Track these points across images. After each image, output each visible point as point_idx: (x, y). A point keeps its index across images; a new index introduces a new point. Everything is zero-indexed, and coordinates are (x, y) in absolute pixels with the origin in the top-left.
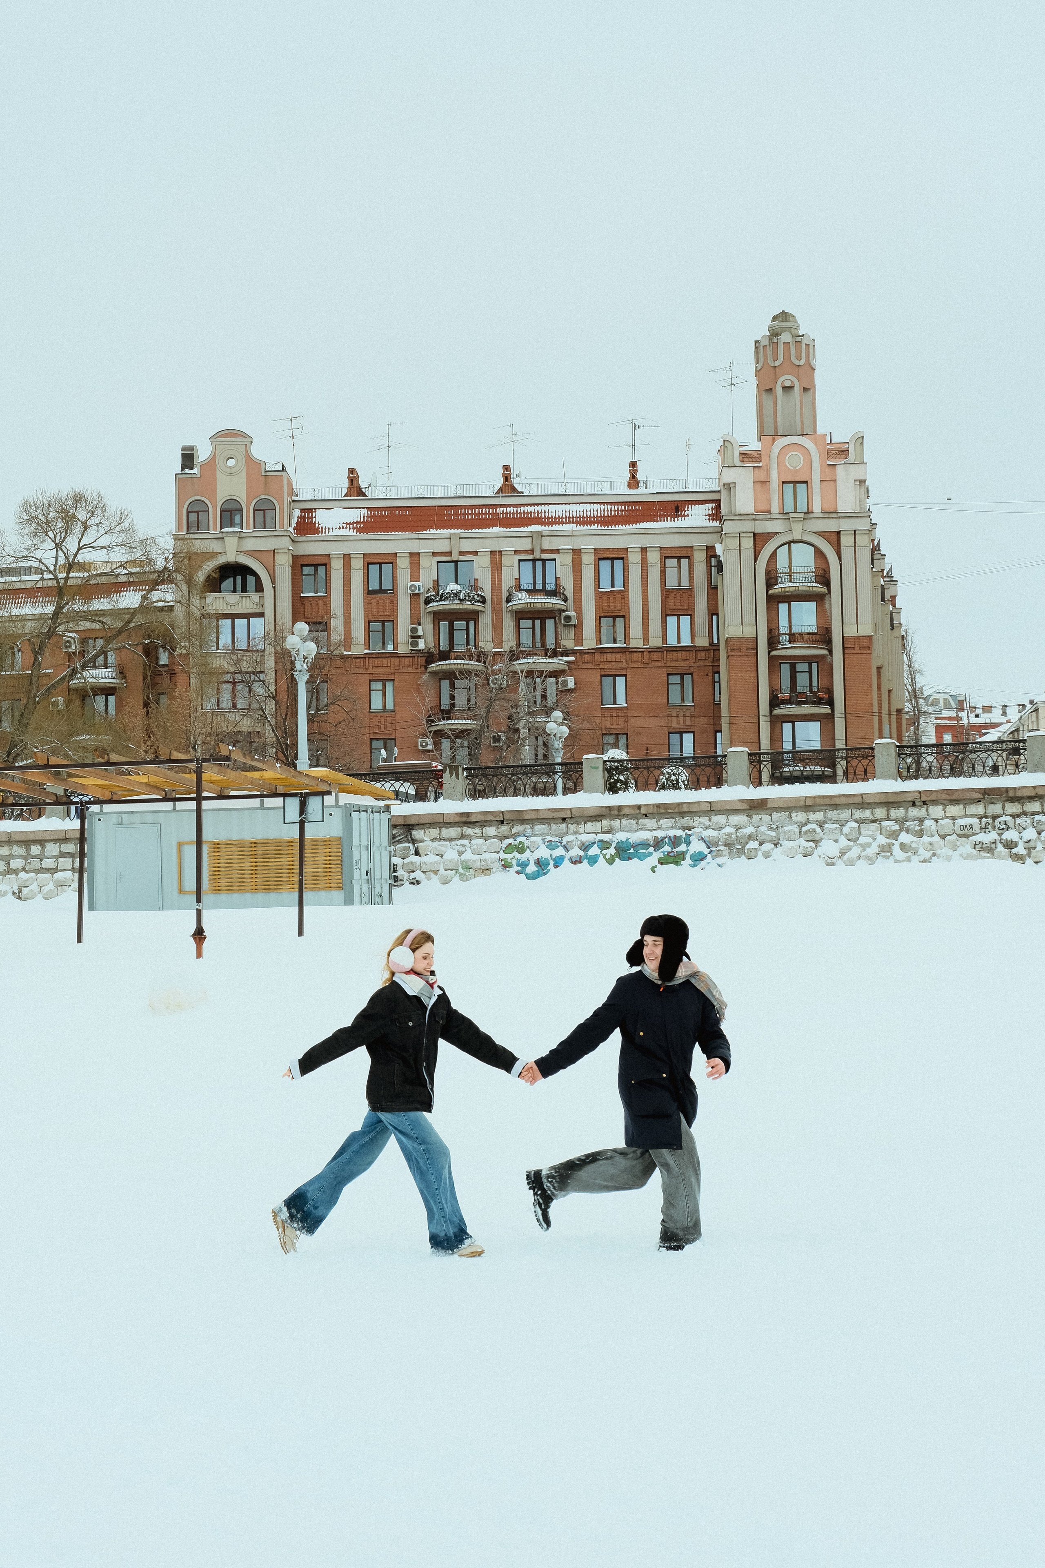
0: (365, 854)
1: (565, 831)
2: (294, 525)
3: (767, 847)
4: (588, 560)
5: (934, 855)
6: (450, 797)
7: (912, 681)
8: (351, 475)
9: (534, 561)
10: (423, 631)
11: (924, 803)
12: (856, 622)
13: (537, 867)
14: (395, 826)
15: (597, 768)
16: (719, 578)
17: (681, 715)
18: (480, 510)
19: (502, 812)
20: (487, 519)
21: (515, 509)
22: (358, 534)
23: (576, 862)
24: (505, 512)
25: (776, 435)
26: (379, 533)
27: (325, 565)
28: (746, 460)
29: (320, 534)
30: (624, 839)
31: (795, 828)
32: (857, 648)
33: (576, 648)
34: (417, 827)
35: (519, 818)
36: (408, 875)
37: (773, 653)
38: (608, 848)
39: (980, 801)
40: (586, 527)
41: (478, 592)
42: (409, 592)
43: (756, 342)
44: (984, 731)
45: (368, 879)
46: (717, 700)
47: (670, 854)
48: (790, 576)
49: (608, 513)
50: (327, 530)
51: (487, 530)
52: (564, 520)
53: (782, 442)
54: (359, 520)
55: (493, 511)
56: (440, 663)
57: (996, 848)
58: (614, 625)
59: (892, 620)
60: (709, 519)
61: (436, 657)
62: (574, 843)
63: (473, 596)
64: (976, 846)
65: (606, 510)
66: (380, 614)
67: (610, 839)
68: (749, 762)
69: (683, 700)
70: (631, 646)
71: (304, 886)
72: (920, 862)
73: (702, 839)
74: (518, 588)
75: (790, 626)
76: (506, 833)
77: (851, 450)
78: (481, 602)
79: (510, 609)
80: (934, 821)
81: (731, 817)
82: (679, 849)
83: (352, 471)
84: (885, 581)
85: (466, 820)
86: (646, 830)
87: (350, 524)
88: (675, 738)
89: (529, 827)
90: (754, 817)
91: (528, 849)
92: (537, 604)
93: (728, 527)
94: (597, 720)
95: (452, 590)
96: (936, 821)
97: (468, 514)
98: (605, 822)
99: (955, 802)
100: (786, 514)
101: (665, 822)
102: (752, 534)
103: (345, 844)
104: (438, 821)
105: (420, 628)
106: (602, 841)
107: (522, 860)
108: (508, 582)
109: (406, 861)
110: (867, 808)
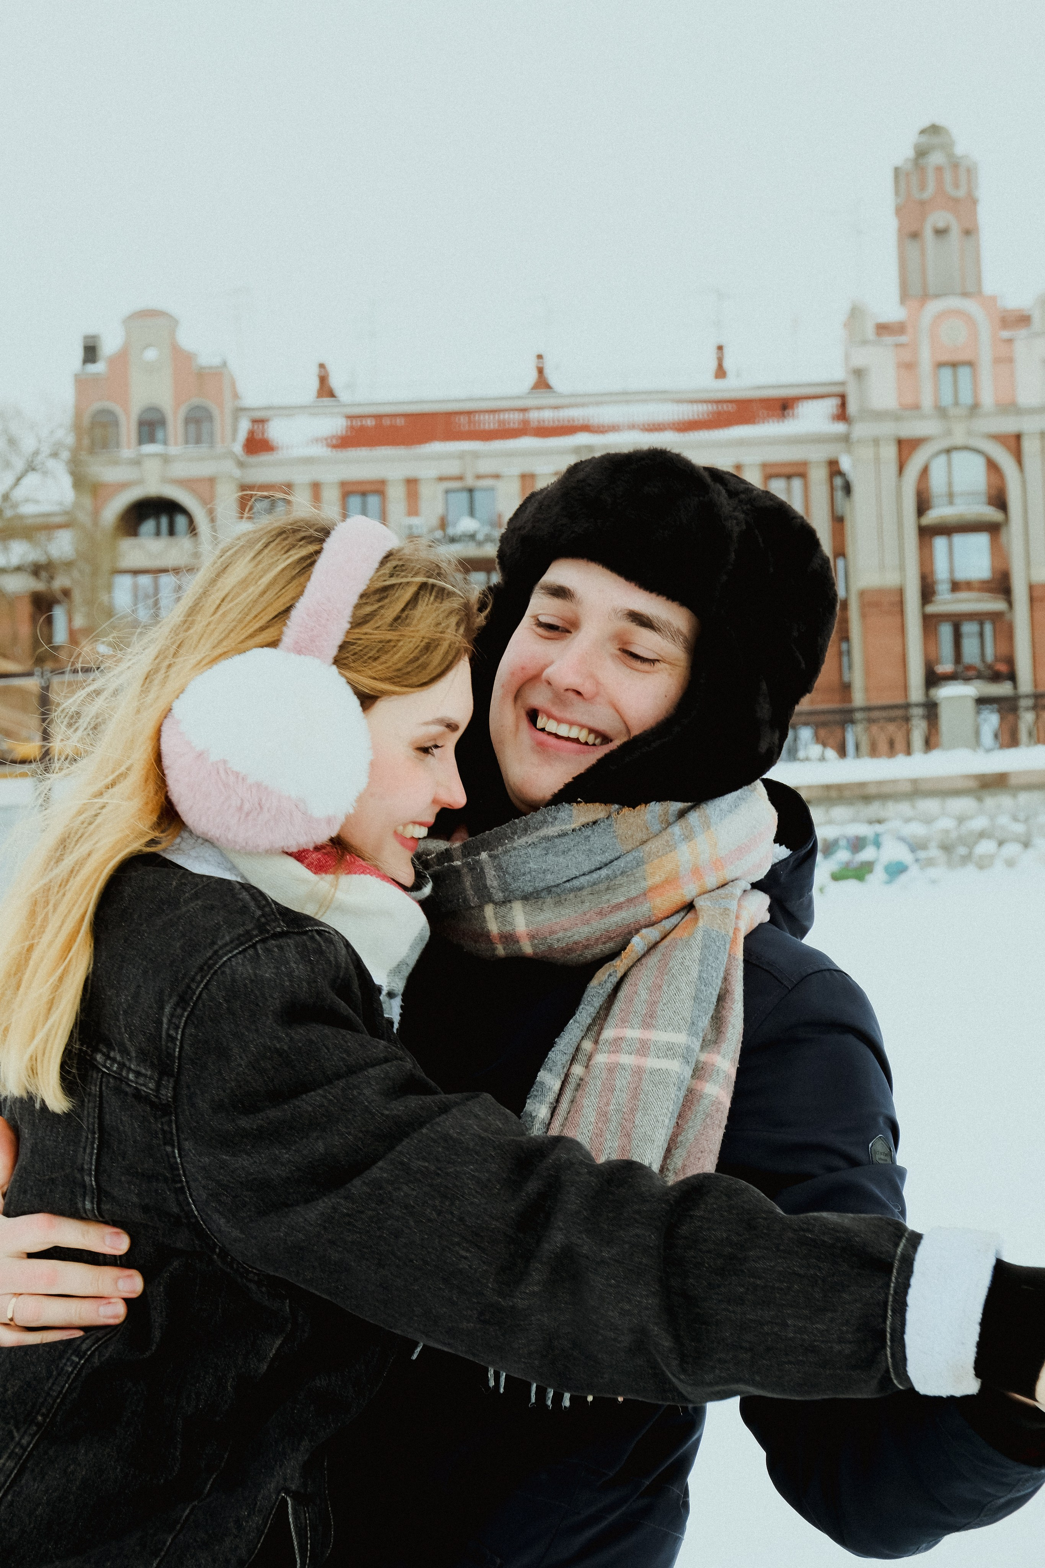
2: (241, 441)
3: (1012, 849)
8: (320, 374)
16: (846, 503)
18: (504, 415)
20: (514, 428)
21: (554, 413)
22: (334, 452)
24: (537, 418)
25: (925, 296)
26: (364, 449)
27: (285, 497)
28: (884, 334)
29: (275, 454)
37: (930, 609)
42: (406, 531)
43: (895, 168)
46: (846, 678)
47: (849, 866)
48: (949, 497)
50: (286, 448)
51: (513, 443)
52: (624, 426)
53: (934, 307)
54: (334, 433)
55: (521, 417)
60: (831, 421)
65: (683, 411)
73: (902, 838)
75: (952, 571)
77: (1035, 317)
81: (948, 802)
82: (864, 856)
83: (322, 366)
87: (321, 438)
90: (988, 800)
93: (859, 431)
95: (466, 527)
97: (489, 422)
100: (942, 408)
102: (895, 440)
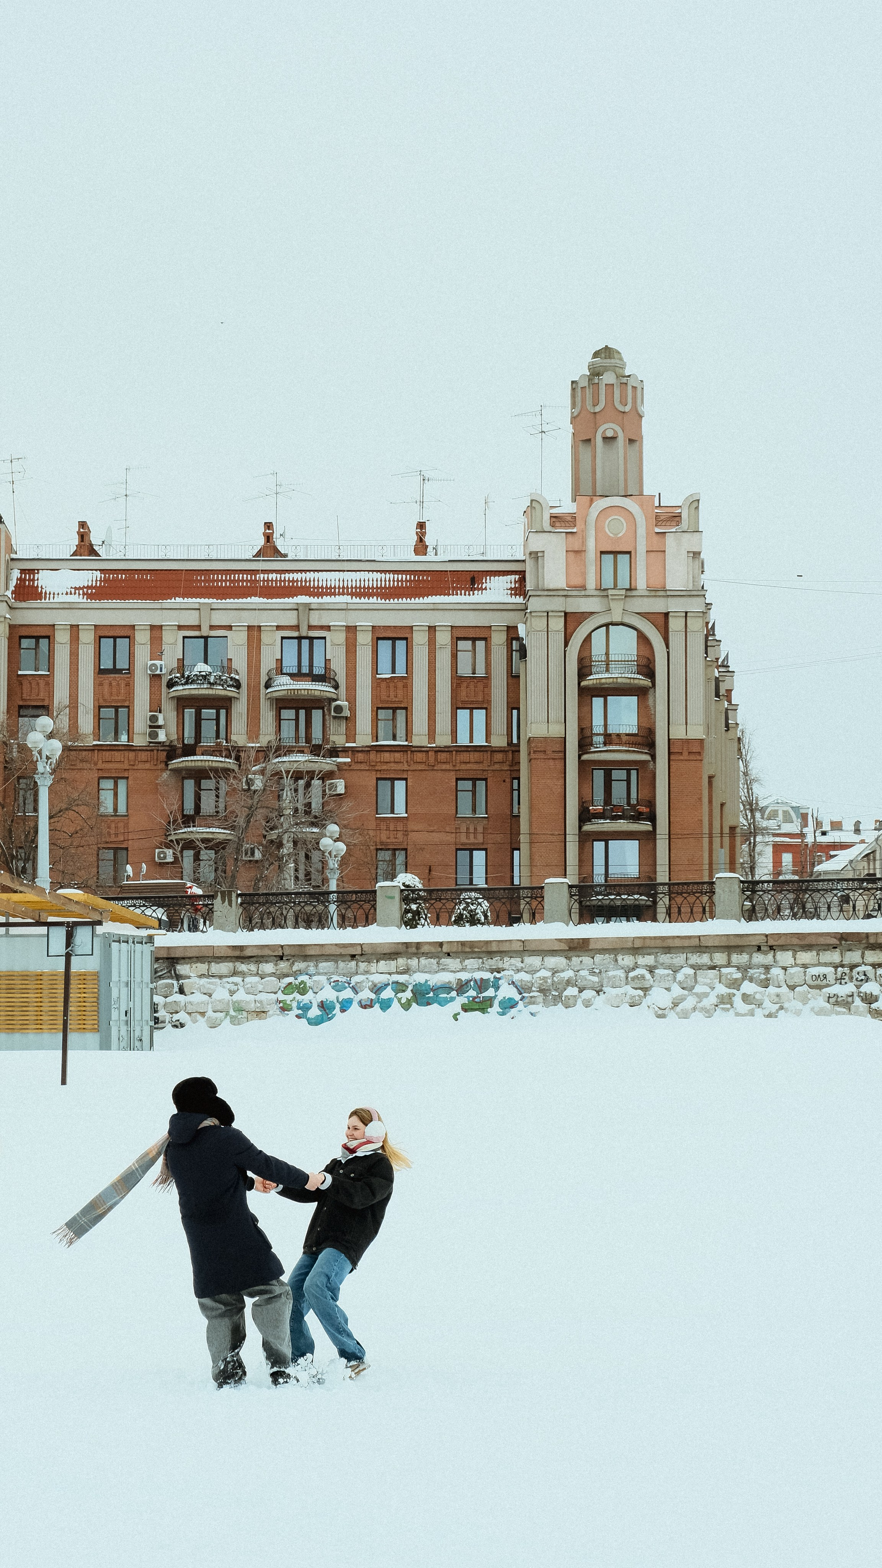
0: (124, 991)
1: (354, 970)
2: (12, 588)
3: (588, 994)
4: (364, 639)
5: (782, 1008)
6: (222, 927)
7: (748, 792)
8: (81, 530)
9: (300, 638)
10: (164, 720)
11: (771, 948)
12: (684, 723)
13: (321, 1011)
14: (157, 959)
15: (393, 898)
16: (522, 666)
17: (472, 830)
18: (237, 576)
19: (282, 947)
20: (245, 587)
21: (279, 576)
22: (89, 601)
23: (366, 1005)
24: (266, 579)
25: (594, 495)
26: (114, 601)
27: (48, 637)
28: (558, 524)
29: (43, 601)
30: (423, 981)
31: (621, 973)
32: (685, 753)
33: (347, 745)
34: (182, 961)
35: (302, 953)
36: (171, 1016)
37: (585, 757)
38: (404, 991)
39: (836, 948)
40: (363, 600)
41: (232, 675)
42: (149, 672)
43: (573, 382)
44: (832, 853)
45: (127, 1021)
46: (515, 810)
47: (476, 1000)
48: (608, 664)
49: (390, 584)
50: (52, 596)
51: (244, 600)
52: (337, 590)
53: (601, 504)
54: (90, 585)
55: (251, 577)
56: (184, 759)
57: (853, 1002)
58: (394, 719)
59: (727, 719)
60: (511, 594)
61: (179, 751)
62: (364, 984)
63: (226, 680)
64: (830, 999)
65: (387, 580)
66: (112, 698)
67: (407, 981)
68: (569, 896)
69: (474, 810)
70: (414, 744)
71: (69, 1027)
72: (764, 1016)
73: (513, 983)
74: (280, 671)
75: (606, 726)
76: (285, 971)
77: (685, 516)
78: (234, 687)
79: (269, 696)
80: (782, 969)
81: (546, 959)
82: (486, 994)
83: (83, 524)
84: (719, 672)
85: (239, 955)
86: (448, 971)
87: (80, 588)
88: (463, 856)
89: (312, 964)
90: (574, 959)
91: (311, 990)
92: (303, 691)
93: (534, 604)
94: (371, 833)
95: (200, 672)
96: (785, 969)
97: (222, 581)
98: (401, 961)
99: (808, 947)
100: (605, 590)
101: (470, 963)
102: (563, 614)
103: (102, 978)
104: (208, 955)
105: (161, 717)
106: (397, 983)
107: (303, 1003)
108: (267, 663)
109: (169, 999)
110: (704, 953)
